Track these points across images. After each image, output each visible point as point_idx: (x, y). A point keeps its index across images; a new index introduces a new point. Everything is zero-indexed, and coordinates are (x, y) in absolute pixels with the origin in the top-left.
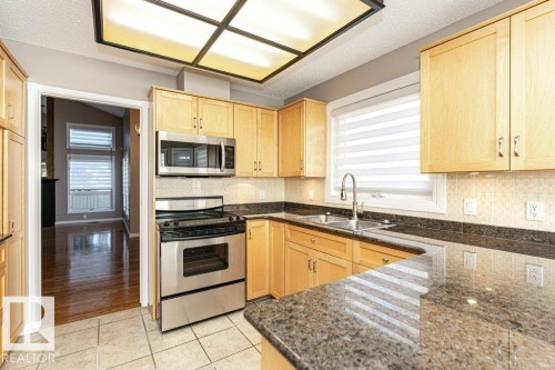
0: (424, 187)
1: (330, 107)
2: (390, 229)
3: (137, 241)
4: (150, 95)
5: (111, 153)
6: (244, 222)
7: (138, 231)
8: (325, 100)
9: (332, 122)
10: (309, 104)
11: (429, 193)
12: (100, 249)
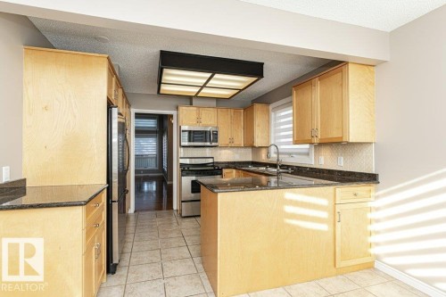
0: (306, 151)
1: (271, 106)
2: (291, 173)
3: (171, 186)
4: (177, 108)
5: (156, 132)
6: (221, 170)
7: (172, 180)
8: (268, 103)
9: (272, 115)
10: (257, 107)
11: (308, 154)
12: (149, 192)
